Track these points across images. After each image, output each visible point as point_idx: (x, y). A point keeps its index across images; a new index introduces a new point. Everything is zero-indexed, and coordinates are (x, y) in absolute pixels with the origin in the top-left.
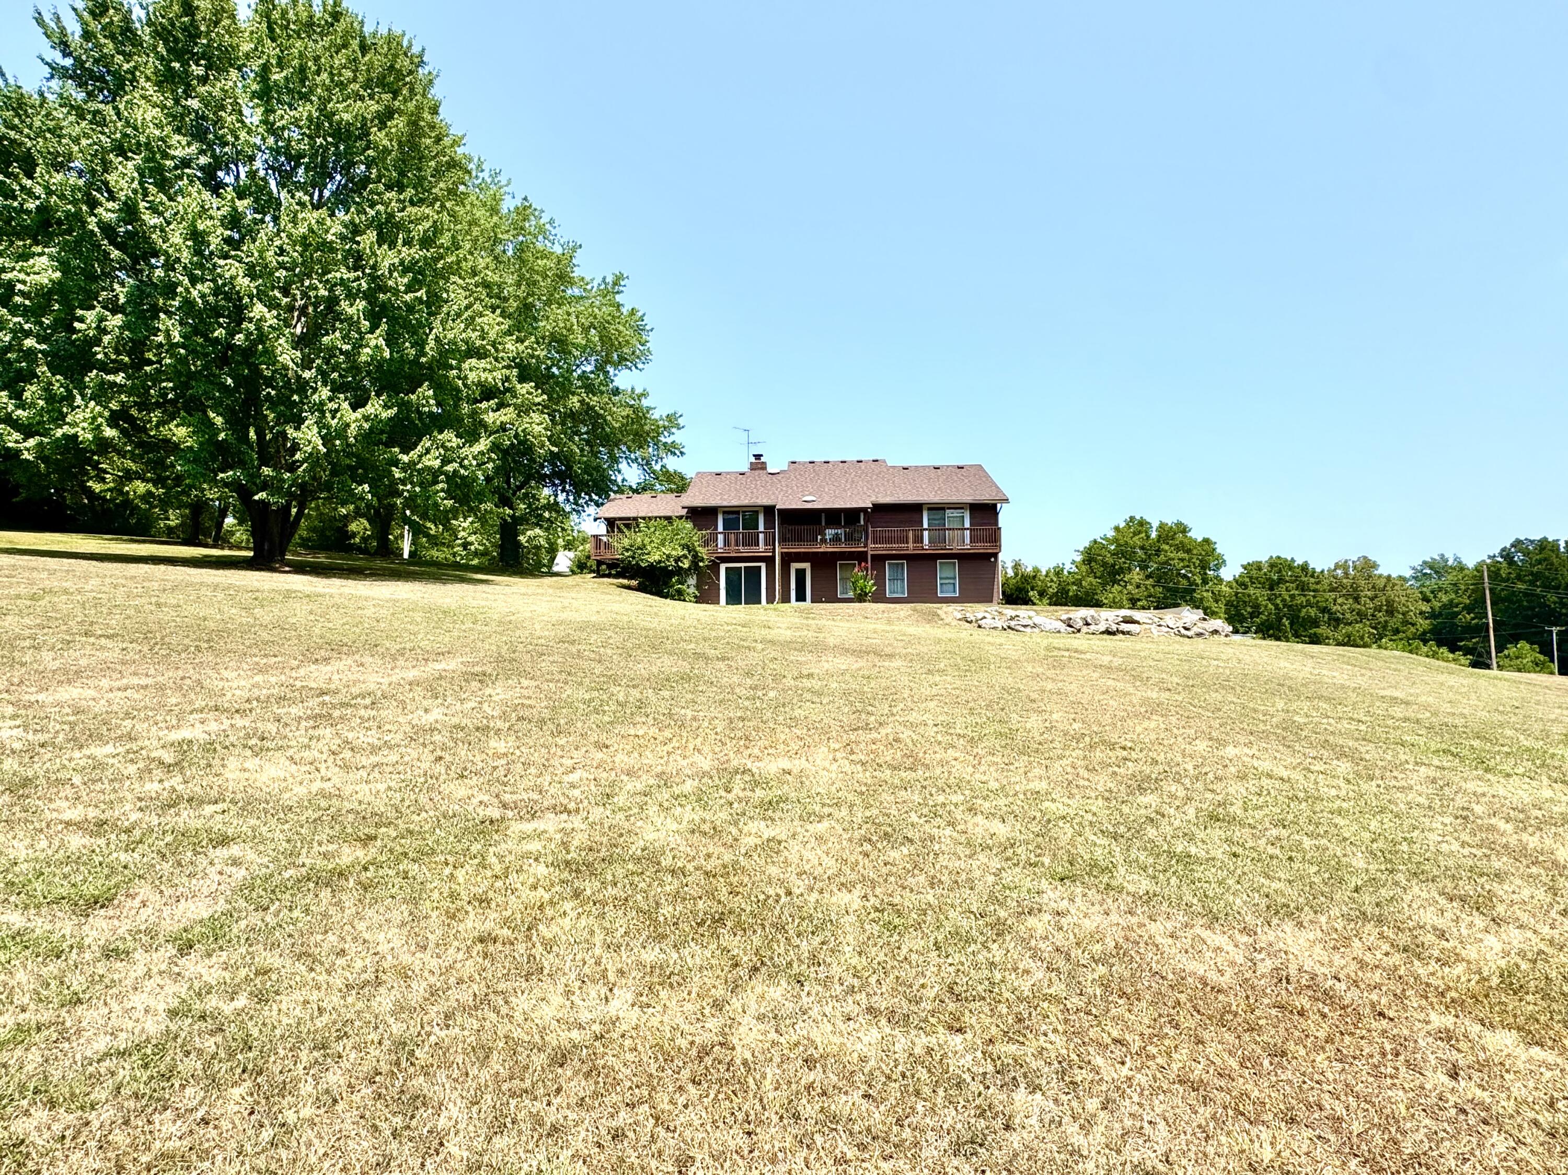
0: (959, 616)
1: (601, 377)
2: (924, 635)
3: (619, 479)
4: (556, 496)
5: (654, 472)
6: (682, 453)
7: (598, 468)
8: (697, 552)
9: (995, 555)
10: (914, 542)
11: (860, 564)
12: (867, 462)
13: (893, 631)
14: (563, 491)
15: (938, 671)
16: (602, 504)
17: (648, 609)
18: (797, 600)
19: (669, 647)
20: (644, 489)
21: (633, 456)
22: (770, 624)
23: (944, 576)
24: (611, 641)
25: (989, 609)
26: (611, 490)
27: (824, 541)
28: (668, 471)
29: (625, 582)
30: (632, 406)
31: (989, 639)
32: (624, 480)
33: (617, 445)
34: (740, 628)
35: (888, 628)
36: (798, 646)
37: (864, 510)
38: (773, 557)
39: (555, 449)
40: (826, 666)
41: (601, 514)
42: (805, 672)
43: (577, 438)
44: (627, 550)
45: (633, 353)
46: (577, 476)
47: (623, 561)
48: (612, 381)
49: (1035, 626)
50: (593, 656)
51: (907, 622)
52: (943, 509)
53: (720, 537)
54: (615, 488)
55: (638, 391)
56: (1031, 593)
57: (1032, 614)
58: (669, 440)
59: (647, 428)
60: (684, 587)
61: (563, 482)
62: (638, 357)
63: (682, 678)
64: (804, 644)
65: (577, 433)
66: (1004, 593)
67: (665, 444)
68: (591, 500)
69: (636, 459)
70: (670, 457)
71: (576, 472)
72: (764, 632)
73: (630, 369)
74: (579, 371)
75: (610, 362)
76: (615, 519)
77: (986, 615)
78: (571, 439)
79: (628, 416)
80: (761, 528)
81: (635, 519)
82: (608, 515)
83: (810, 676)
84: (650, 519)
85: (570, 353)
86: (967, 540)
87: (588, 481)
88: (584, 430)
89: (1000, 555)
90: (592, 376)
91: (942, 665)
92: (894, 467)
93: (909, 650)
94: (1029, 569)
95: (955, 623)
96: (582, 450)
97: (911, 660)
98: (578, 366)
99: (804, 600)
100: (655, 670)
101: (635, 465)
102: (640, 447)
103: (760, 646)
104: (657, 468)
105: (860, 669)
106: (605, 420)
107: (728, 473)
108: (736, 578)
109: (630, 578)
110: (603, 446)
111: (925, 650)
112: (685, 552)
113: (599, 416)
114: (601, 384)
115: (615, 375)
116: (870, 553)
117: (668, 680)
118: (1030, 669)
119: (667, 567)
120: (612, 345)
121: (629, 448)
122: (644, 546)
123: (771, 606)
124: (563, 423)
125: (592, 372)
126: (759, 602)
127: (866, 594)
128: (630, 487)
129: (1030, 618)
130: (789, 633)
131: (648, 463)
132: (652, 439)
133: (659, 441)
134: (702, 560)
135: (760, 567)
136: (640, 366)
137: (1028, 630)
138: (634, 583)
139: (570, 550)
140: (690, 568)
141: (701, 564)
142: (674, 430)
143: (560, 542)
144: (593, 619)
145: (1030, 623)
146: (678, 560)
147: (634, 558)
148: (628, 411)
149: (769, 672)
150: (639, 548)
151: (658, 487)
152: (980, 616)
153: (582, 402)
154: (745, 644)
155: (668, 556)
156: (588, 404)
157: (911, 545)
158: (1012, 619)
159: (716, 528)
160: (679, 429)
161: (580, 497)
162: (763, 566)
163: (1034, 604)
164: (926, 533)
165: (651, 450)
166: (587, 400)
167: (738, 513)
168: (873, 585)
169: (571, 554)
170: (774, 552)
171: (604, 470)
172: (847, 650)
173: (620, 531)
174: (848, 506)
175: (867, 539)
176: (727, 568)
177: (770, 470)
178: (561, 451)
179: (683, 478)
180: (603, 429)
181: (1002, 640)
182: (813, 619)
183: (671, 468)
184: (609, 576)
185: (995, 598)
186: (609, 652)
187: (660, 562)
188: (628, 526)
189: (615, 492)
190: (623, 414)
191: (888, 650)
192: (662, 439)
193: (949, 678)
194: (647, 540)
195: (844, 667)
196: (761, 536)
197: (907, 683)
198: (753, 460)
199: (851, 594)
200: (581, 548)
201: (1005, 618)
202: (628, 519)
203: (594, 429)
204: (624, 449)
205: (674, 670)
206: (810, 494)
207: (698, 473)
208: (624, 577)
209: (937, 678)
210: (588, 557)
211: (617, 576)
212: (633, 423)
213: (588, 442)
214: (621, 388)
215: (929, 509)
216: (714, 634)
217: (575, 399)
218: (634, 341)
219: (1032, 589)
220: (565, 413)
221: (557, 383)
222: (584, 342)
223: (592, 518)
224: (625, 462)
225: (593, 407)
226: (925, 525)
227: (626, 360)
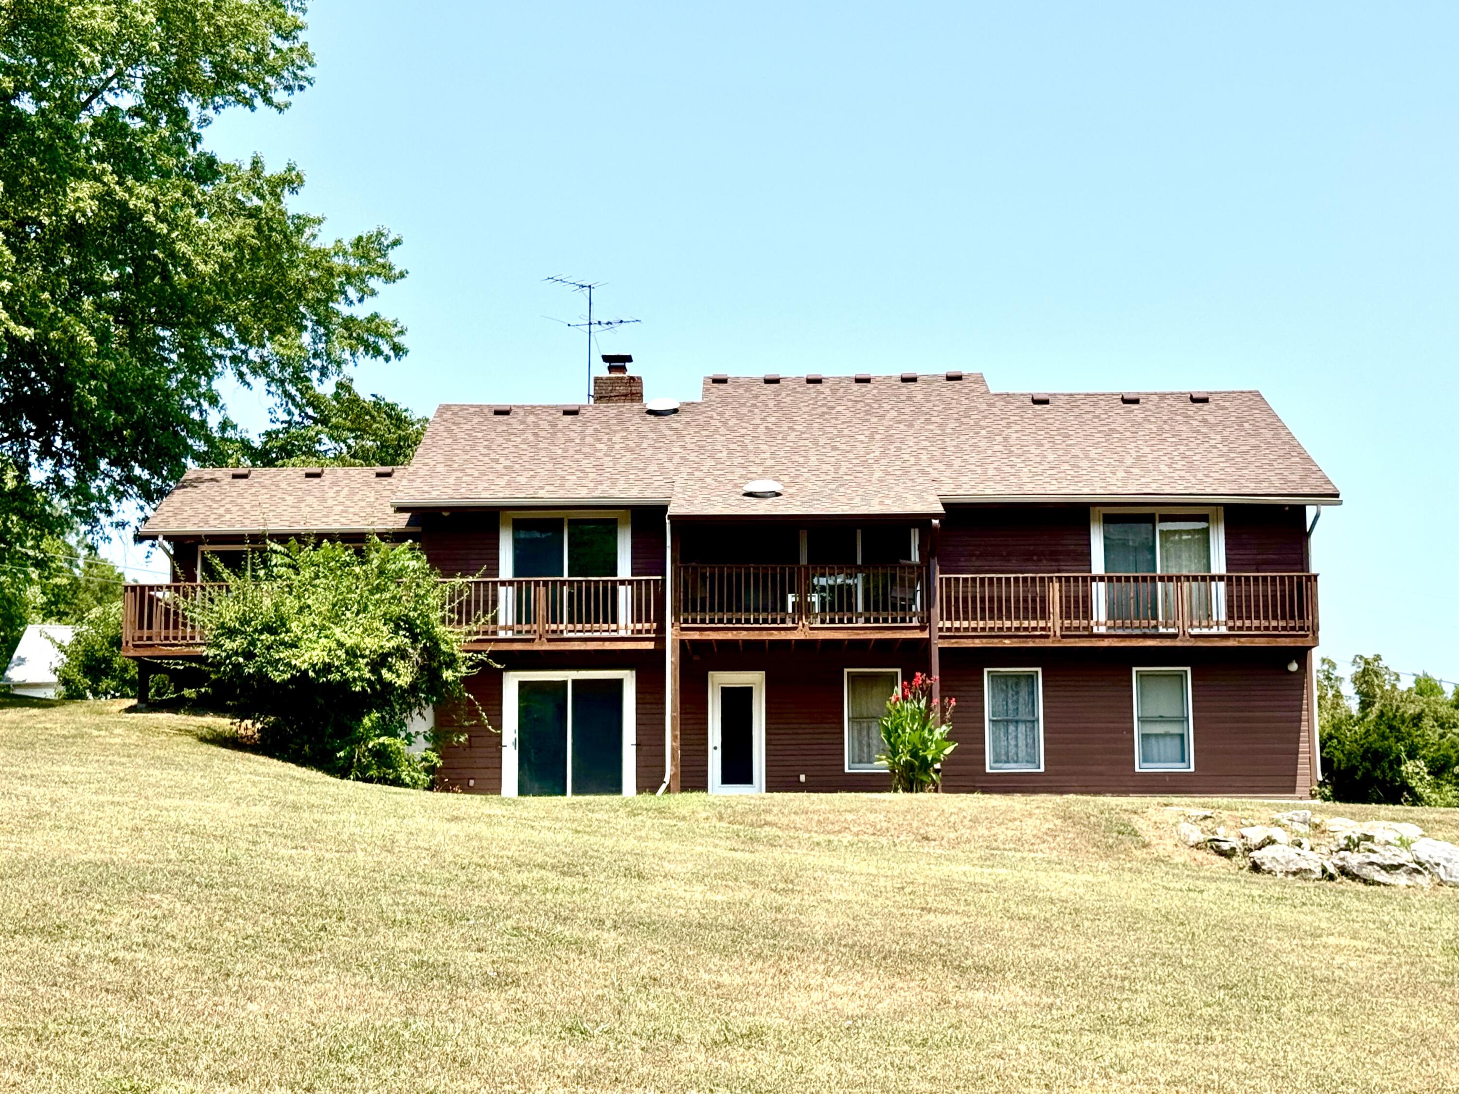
0: (1197, 836)
1: (164, 128)
2: (1091, 900)
3: (214, 420)
4: (23, 469)
5: (315, 402)
6: (398, 350)
7: (147, 390)
8: (435, 641)
9: (1302, 655)
10: (1066, 614)
11: (908, 677)
12: (931, 380)
13: (1000, 886)
14: (46, 452)
15: (1128, 1022)
16: (162, 493)
17: (287, 816)
18: (728, 778)
19: (343, 945)
20: (287, 452)
21: (253, 355)
22: (646, 865)
23: (1152, 712)
24: (171, 927)
25: (1283, 817)
26: (188, 449)
27: (803, 609)
28: (356, 400)
29: (223, 723)
30: (254, 213)
31: (1285, 914)
32: (224, 425)
33: (207, 323)
34: (553, 879)
35: (986, 875)
36: (722, 938)
37: (921, 520)
38: (659, 654)
39: (27, 333)
40: (802, 1002)
41: (157, 525)
42: (741, 1025)
43: (87, 303)
44: (231, 633)
45: (259, 59)
46: (85, 413)
47: (217, 664)
48: (196, 139)
49: (1419, 868)
50: (113, 975)
51: (1045, 852)
52: (1149, 519)
53: (506, 597)
54: (200, 446)
55: (273, 169)
56: (1408, 767)
57: (1410, 831)
58: (361, 312)
59: (294, 275)
60: (398, 743)
61: (45, 431)
62: (273, 71)
63: (378, 1048)
64: (739, 930)
65: (94, 287)
66: (1327, 764)
67: (349, 323)
68: (131, 480)
69: (265, 364)
70: (366, 362)
71: (82, 401)
72: (624, 890)
73: (249, 103)
74: (98, 108)
75: (189, 84)
76: (197, 539)
77: (1276, 833)
78: (70, 304)
79: (240, 242)
80: (624, 569)
81: (257, 539)
82: (175, 527)
83: (754, 1035)
84: (301, 538)
85: (73, 55)
86: (1220, 610)
87: (118, 430)
88: (111, 276)
89: (1316, 655)
90: (137, 124)
91: (1141, 1003)
92: (1007, 397)
93: (1047, 952)
94: (1406, 684)
95: (1182, 856)
96: (103, 338)
97: (1051, 985)
98: (96, 93)
99: (746, 778)
100: (297, 1022)
101: (259, 383)
102: (277, 330)
103: (610, 939)
104: (326, 389)
105: (900, 1015)
106: (172, 254)
107: (532, 410)
108: (549, 710)
109: (242, 713)
110: (166, 325)
111: (1090, 950)
112: (402, 640)
113: (150, 237)
114: (162, 146)
115: (205, 122)
116: (938, 644)
117: (335, 1056)
118: (1399, 1016)
119: (346, 683)
120: (195, 35)
121: (244, 334)
122: (283, 621)
123: (648, 800)
124: (50, 258)
125: (136, 112)
126: (616, 787)
127: (926, 765)
128: (246, 446)
129: (1405, 844)
130: (698, 892)
131: (298, 378)
132: (313, 306)
133: (330, 313)
134: (451, 662)
135: (619, 683)
136: (279, 96)
137: (1401, 879)
138: (249, 727)
139: (61, 616)
140: (414, 687)
141: (448, 675)
142: (374, 283)
143: (34, 595)
144: (123, 852)
145: (1404, 857)
146: (380, 661)
147: (249, 656)
148: (242, 227)
149: (635, 1023)
150: (269, 629)
151: (327, 444)
152: (1256, 836)
153: (105, 199)
154: (568, 932)
155: (353, 654)
156: (123, 205)
157: (1055, 622)
158: (1351, 845)
159: (494, 570)
160: (390, 279)
161: (94, 468)
162: (629, 679)
163: (1417, 800)
164: (1099, 591)
165: (306, 338)
166: (120, 194)
167: (555, 526)
168: (950, 738)
169: (65, 633)
170: (660, 640)
171: (168, 395)
172: (865, 952)
173: (212, 574)
174: (875, 508)
175: (928, 604)
176: (522, 685)
177: (652, 401)
178: (42, 339)
179: (398, 420)
180: (166, 277)
181: (1321, 919)
182: (772, 844)
183: (364, 391)
184: (174, 706)
185: (1302, 780)
186: (164, 961)
187: (327, 668)
188: (234, 562)
189: (198, 457)
190: (227, 236)
191: (984, 951)
192: (342, 307)
193: (1160, 1048)
194: (291, 604)
195: (851, 1008)
196: (624, 594)
197: (1035, 1063)
198: (602, 370)
199: (881, 765)
200: (96, 612)
201: (1328, 844)
202: (237, 538)
203: (141, 275)
204: (228, 333)
205: (355, 1020)
206: (762, 476)
207: (444, 409)
208: (220, 710)
209: (1126, 1047)
210: (116, 642)
211: (198, 707)
212: (255, 260)
213: (122, 313)
214: (223, 157)
215: (1108, 520)
216: (478, 900)
217: (85, 189)
218: (261, 28)
219: (1412, 755)
220: (55, 231)
221: (31, 145)
222: (113, 27)
223: (130, 532)
224: (230, 373)
225: (136, 216)
226: (1098, 566)
227: (236, 77)
